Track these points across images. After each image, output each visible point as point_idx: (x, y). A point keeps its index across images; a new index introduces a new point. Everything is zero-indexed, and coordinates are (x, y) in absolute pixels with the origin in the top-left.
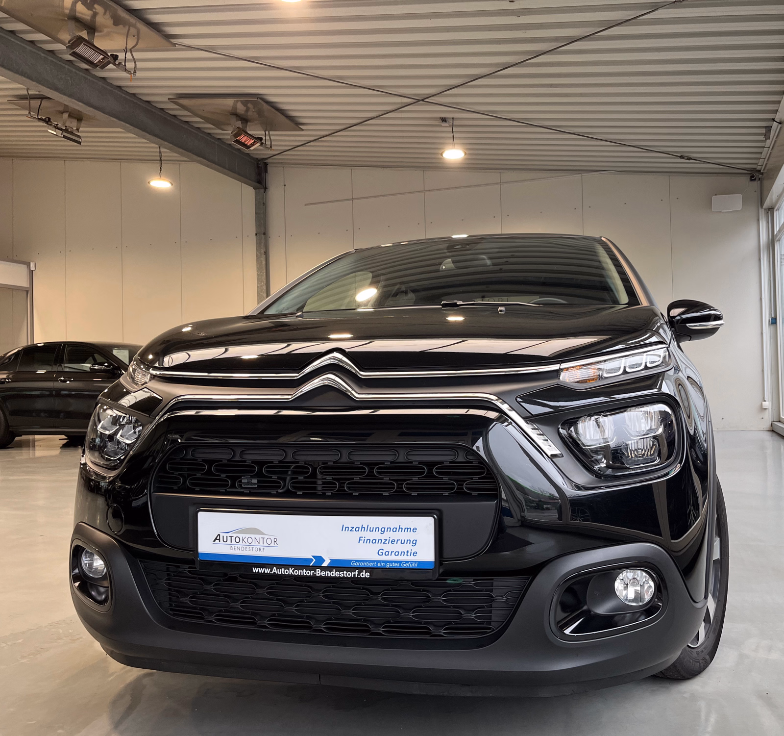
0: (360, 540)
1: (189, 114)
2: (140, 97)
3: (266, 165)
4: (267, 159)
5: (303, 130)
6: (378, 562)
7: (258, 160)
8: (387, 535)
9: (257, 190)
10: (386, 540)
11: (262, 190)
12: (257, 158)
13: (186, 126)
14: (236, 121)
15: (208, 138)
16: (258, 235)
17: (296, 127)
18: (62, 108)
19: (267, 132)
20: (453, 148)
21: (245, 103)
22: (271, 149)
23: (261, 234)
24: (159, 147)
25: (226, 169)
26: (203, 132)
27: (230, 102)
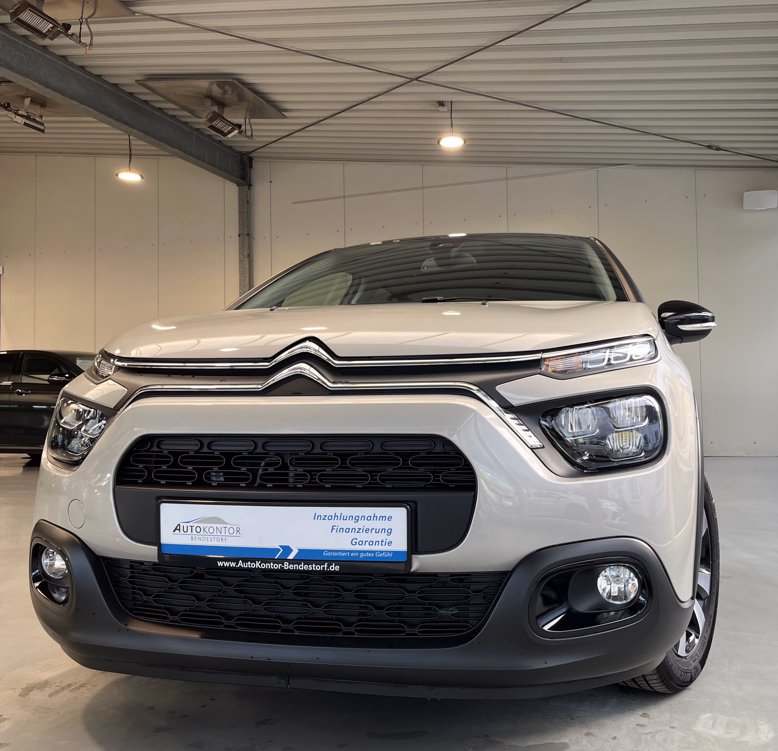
1: (161, 99)
3: (251, 159)
4: (251, 152)
7: (242, 154)
9: (240, 187)
11: (246, 187)
12: (240, 152)
13: (159, 114)
14: (212, 106)
15: (185, 128)
16: (241, 236)
17: (279, 113)
18: (23, 93)
19: (247, 120)
20: (451, 135)
21: (221, 85)
22: (253, 140)
23: (244, 235)
24: (129, 136)
25: (205, 162)
26: (180, 121)
27: (204, 84)
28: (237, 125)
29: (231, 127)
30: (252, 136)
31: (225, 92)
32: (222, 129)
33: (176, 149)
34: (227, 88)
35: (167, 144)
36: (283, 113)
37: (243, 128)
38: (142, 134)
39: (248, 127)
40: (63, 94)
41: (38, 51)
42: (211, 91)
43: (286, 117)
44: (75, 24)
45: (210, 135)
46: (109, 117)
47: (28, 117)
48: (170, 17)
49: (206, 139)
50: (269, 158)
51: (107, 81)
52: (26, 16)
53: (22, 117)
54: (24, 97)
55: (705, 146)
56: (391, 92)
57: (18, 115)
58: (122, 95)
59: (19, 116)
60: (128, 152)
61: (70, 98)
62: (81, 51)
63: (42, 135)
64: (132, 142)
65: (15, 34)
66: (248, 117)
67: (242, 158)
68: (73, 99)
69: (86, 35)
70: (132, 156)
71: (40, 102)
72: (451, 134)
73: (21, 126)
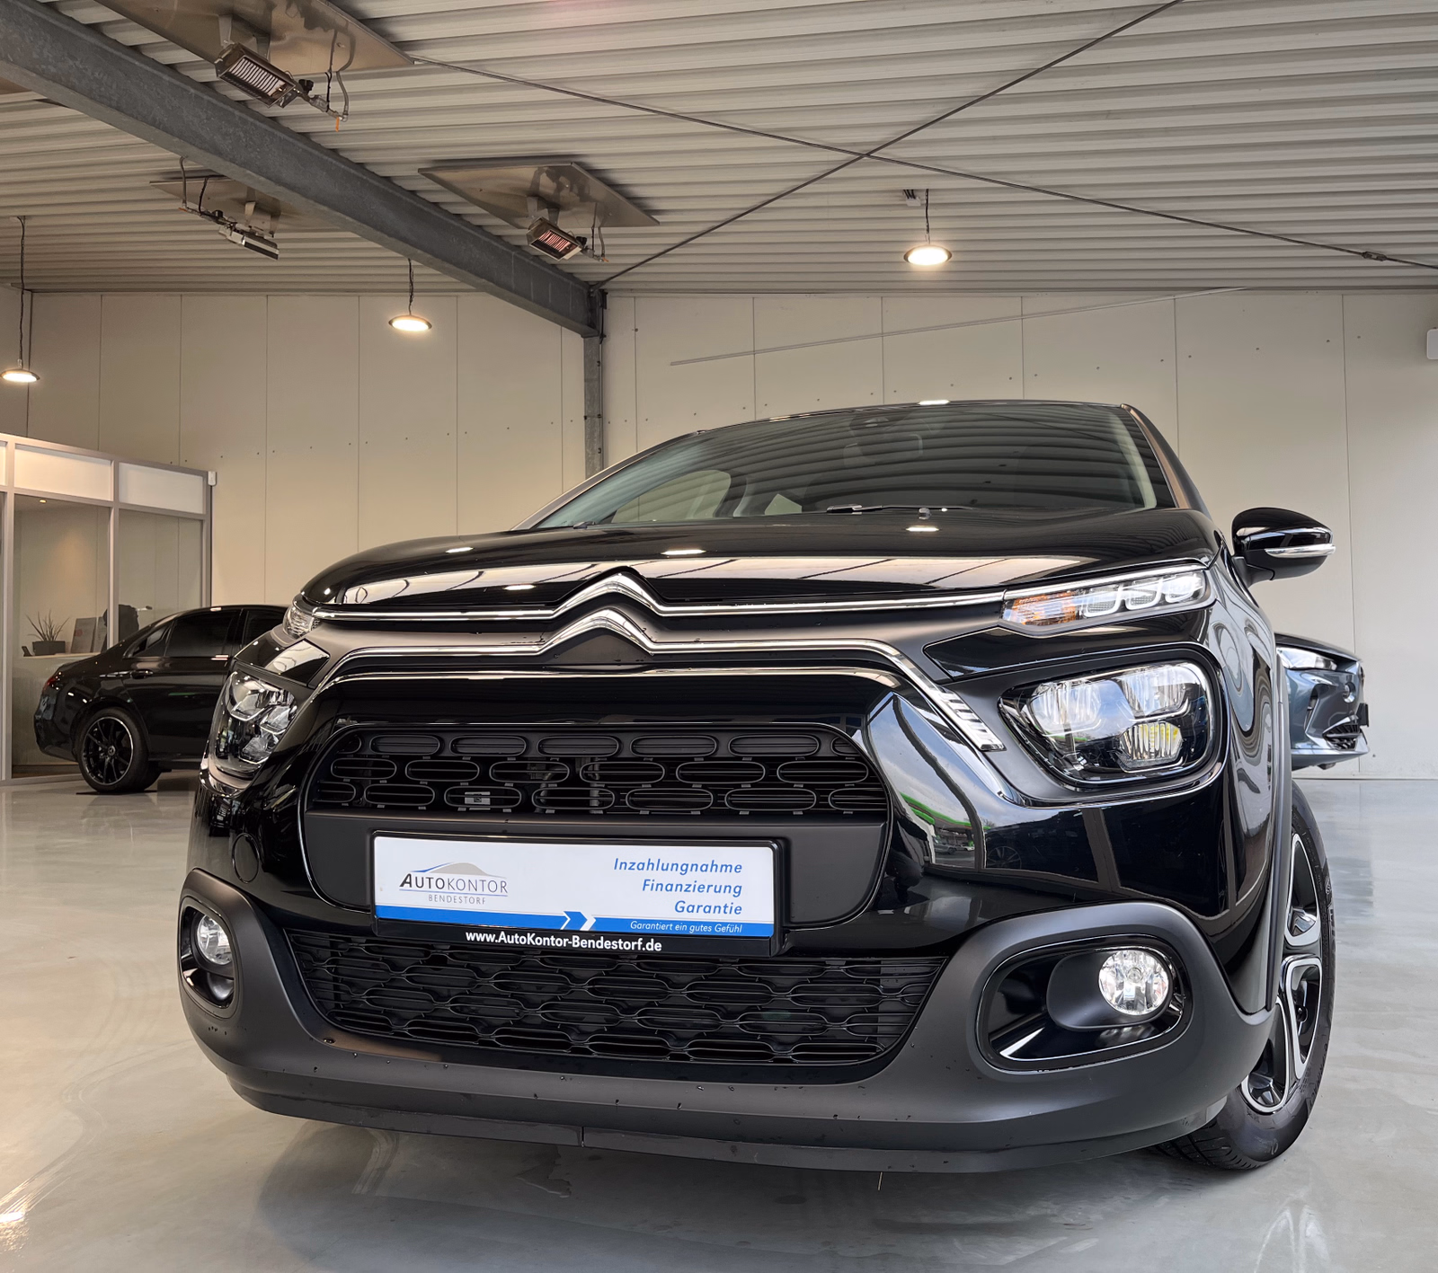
0: (645, 885)
1: (459, 199)
2: (372, 170)
3: (604, 294)
4: (603, 283)
5: (658, 223)
6: (675, 923)
7: (589, 285)
8: (691, 877)
9: (587, 339)
10: (690, 886)
11: (597, 339)
12: (587, 282)
13: (456, 224)
14: (540, 208)
15: (500, 247)
16: (588, 418)
17: (648, 218)
18: (243, 195)
19: (596, 230)
20: (926, 246)
21: (555, 174)
22: (605, 262)
23: (594, 417)
24: (409, 260)
25: (529, 299)
26: (489, 235)
27: (527, 173)
28: (579, 238)
29: (568, 243)
30: (603, 255)
31: (560, 188)
32: (555, 247)
33: (484, 280)
34: (562, 179)
35: (470, 271)
36: (653, 216)
37: (589, 242)
38: (429, 256)
39: (597, 241)
40: (304, 195)
41: (264, 126)
42: (538, 185)
43: (659, 223)
44: (320, 80)
45: (537, 256)
46: (378, 230)
47: (251, 234)
48: (470, 66)
49: (532, 262)
50: (632, 291)
51: (373, 173)
52: (241, 69)
53: (242, 234)
54: (243, 203)
55: (1360, 253)
56: (829, 176)
57: (235, 230)
58: (398, 194)
59: (238, 232)
60: (407, 287)
61: (316, 201)
62: (329, 125)
63: (272, 262)
64: (415, 271)
65: (226, 100)
66: (598, 223)
67: (589, 293)
68: (320, 203)
69: (337, 98)
70: (415, 294)
71: (270, 209)
72: (927, 243)
73: (239, 247)
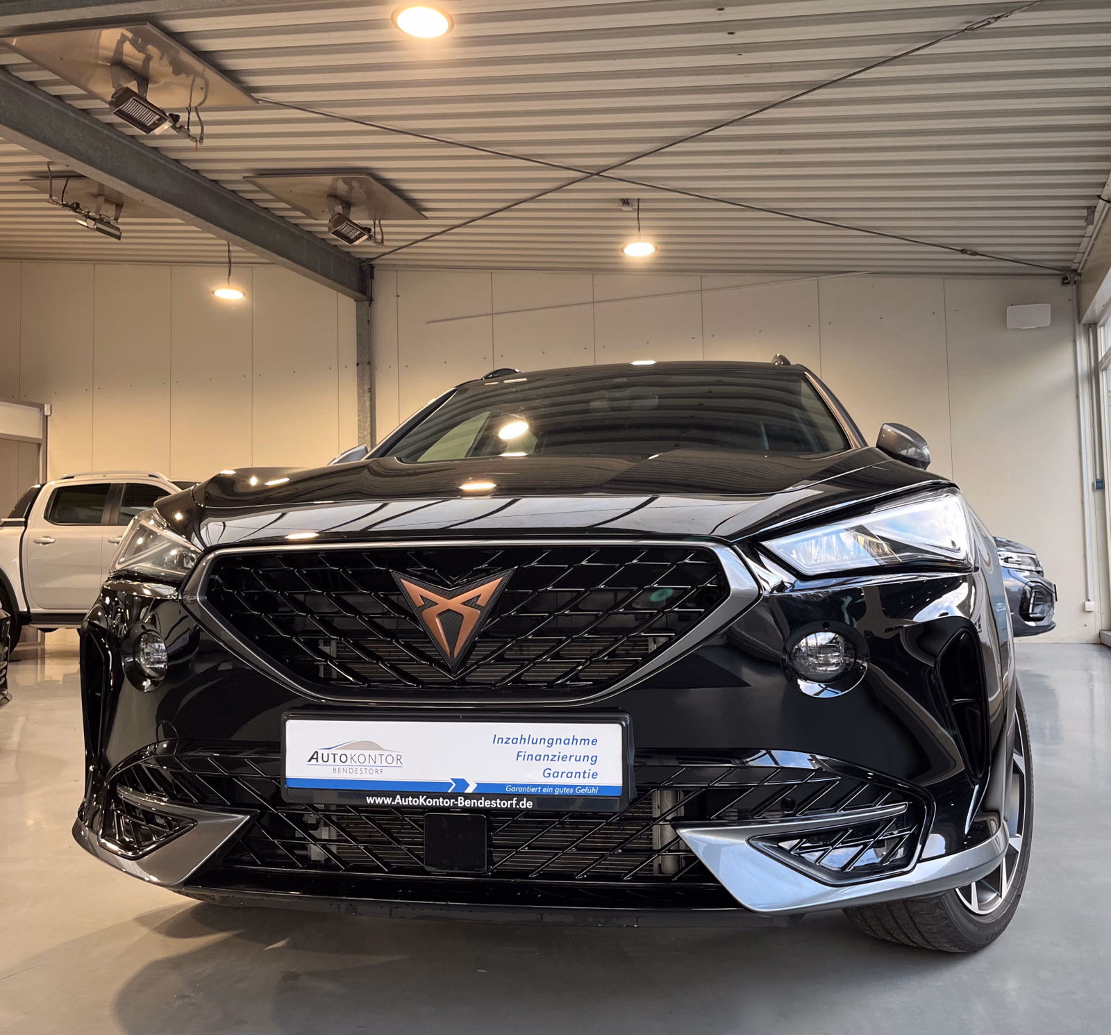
1: (270, 197)
2: (204, 175)
3: (372, 267)
4: (373, 259)
5: (427, 218)
7: (360, 261)
9: (359, 303)
11: (367, 303)
12: (359, 258)
13: (266, 216)
14: (335, 205)
15: (295, 231)
16: (360, 365)
17: (418, 214)
19: (377, 222)
20: (637, 240)
22: (382, 245)
23: (364, 364)
25: (317, 273)
26: (289, 223)
27: (327, 180)
28: (365, 228)
29: (359, 232)
31: (352, 189)
32: (348, 235)
36: (423, 213)
37: (372, 232)
41: (125, 142)
42: (336, 188)
47: (101, 221)
51: (206, 177)
55: (960, 250)
58: (222, 193)
66: (378, 217)
67: (361, 266)
71: (116, 202)
72: (639, 238)
